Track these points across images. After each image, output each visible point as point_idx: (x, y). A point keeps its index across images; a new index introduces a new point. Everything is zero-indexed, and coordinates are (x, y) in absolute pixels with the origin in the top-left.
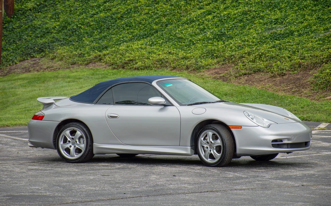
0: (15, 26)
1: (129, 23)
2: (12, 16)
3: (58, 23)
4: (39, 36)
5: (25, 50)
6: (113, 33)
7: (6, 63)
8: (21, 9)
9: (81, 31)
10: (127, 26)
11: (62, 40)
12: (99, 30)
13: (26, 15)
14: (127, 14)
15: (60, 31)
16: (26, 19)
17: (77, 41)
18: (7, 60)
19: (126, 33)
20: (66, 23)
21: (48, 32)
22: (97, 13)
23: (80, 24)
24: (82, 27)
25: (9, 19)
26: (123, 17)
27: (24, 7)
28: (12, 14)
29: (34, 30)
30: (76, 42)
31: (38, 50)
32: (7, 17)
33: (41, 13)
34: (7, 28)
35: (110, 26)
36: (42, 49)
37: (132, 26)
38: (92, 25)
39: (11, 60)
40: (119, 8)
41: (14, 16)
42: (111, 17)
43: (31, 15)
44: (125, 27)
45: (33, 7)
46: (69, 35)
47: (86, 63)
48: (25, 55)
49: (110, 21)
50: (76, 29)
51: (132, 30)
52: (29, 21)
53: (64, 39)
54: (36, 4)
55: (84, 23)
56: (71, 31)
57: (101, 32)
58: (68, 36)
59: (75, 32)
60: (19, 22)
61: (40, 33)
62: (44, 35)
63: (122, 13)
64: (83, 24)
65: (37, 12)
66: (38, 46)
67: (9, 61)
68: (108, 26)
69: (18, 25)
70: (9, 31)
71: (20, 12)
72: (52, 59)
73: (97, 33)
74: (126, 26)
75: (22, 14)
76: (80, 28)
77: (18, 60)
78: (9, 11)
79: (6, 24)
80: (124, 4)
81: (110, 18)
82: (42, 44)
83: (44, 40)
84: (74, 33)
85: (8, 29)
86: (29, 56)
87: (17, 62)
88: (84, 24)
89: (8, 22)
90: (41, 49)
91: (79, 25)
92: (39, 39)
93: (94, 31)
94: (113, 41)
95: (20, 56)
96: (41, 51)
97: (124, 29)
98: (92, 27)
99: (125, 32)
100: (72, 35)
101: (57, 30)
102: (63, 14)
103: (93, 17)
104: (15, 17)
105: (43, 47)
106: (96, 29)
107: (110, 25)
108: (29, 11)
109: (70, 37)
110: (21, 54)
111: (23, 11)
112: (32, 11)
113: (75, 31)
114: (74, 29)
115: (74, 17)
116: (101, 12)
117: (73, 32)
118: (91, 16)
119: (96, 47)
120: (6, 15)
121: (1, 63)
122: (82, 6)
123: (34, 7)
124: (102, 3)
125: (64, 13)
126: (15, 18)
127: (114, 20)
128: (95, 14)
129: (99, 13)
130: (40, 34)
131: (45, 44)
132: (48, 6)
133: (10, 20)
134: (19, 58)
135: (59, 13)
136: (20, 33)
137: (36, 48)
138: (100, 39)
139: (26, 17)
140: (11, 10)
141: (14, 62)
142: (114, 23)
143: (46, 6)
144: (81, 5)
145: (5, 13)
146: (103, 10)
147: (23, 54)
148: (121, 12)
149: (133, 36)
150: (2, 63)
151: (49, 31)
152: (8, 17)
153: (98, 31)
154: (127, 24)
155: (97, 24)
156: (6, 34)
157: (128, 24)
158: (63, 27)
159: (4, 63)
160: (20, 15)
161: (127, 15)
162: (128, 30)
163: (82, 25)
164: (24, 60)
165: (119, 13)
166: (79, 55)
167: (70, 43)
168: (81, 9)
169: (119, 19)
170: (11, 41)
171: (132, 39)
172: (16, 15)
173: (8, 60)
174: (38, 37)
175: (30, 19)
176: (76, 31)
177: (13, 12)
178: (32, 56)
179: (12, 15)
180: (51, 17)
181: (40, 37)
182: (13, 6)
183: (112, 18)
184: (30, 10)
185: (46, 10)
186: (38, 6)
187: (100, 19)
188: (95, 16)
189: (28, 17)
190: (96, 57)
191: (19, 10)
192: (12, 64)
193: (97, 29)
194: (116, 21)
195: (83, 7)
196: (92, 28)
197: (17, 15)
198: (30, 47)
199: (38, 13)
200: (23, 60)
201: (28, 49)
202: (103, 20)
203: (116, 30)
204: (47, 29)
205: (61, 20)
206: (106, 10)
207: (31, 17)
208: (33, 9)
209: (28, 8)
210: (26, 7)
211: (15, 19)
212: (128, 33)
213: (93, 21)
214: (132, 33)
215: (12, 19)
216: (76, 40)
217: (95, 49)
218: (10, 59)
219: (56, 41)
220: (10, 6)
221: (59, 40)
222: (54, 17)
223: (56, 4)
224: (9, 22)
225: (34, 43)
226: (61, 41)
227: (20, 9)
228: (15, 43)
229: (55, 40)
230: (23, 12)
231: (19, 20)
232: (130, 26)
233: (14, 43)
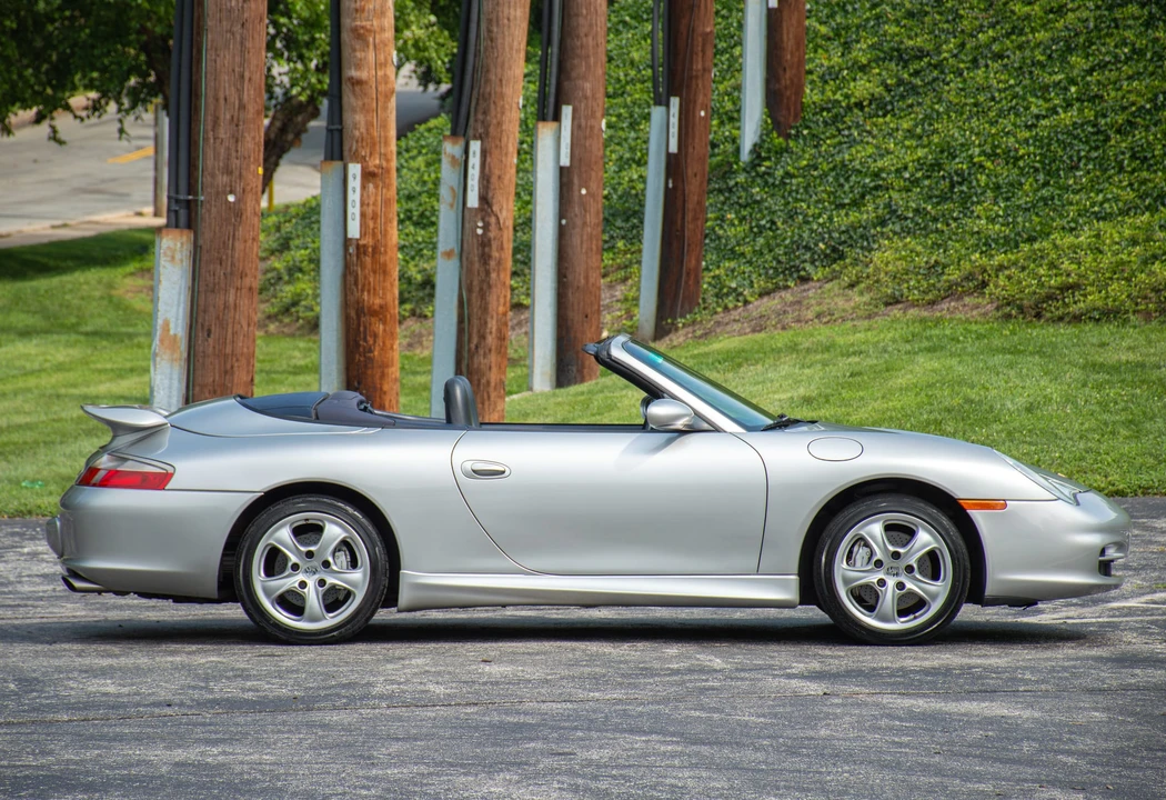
0: (795, 168)
1: (1145, 145)
2: (793, 132)
3: (920, 153)
4: (847, 201)
5: (785, 254)
6: (1079, 187)
7: (715, 299)
8: (830, 106)
9: (978, 181)
10: (1134, 157)
11: (911, 215)
12: (1041, 177)
13: (841, 127)
14: (1149, 111)
15: (915, 182)
16: (836, 140)
17: (955, 219)
18: (721, 289)
19: (1125, 183)
20: (942, 152)
21: (877, 188)
22: (1054, 111)
23: (983, 153)
24: (989, 164)
25: (780, 144)
26: (1135, 123)
27: (842, 95)
28: (793, 124)
29: (842, 180)
30: (951, 222)
31: (828, 251)
32: (775, 135)
33: (894, 115)
34: (768, 174)
35: (1083, 161)
36: (841, 248)
37: (1154, 156)
38: (1022, 157)
39: (735, 290)
40: (1129, 92)
41: (798, 132)
42: (1094, 126)
43: (858, 126)
44: (1126, 162)
45: (869, 97)
46: (937, 197)
47: (930, 297)
48: (783, 272)
49: (1087, 142)
50: (967, 172)
51: (1145, 174)
52: (845, 146)
53: (917, 211)
54: (883, 83)
55: (998, 151)
56: (947, 180)
57: (1046, 184)
58: (935, 200)
59: (961, 184)
60: (813, 151)
61: (852, 192)
62: (863, 196)
63: (1134, 109)
64: (992, 156)
65: (880, 113)
66: (831, 237)
67: (727, 295)
68: (1075, 159)
69: (805, 163)
70: (773, 184)
71: (825, 114)
72: (852, 286)
73: (1031, 185)
74: (1131, 157)
75: (829, 121)
76: (981, 170)
77: (756, 291)
78: (784, 112)
79: (769, 159)
80: (1152, 74)
81: (1090, 129)
82: (843, 232)
83: (854, 216)
84: (956, 190)
85: (771, 180)
86: (795, 275)
87: (749, 298)
88: (996, 155)
89: (776, 153)
90: (839, 251)
91: (976, 160)
92: (843, 212)
93: (1023, 180)
94: (1068, 215)
95: (767, 273)
96: (836, 256)
97: (1121, 169)
98: (1021, 163)
99: (1120, 182)
100: (949, 195)
101: (909, 179)
102: (949, 117)
103: (1036, 126)
104: (805, 132)
105: (845, 242)
106: (1032, 170)
107: (1083, 154)
108: (856, 111)
109: (938, 203)
110: (771, 267)
111: (835, 111)
112: (866, 109)
113: (960, 180)
114: (958, 175)
115: (976, 130)
116: (1067, 106)
117: (952, 186)
118: (1030, 123)
119: (993, 240)
120: (770, 127)
121: (700, 301)
122: (1018, 85)
123: (876, 95)
124: (1082, 74)
125: (953, 115)
126: (804, 138)
127: (1101, 138)
128: (1044, 117)
129: (1060, 110)
130: (851, 195)
131: (855, 229)
132: (921, 90)
133: (784, 145)
134: (760, 283)
135: (938, 113)
136: (801, 190)
137: (822, 246)
138: (1028, 210)
139: (839, 131)
140: (789, 109)
141: (741, 298)
142: (1097, 148)
143: (914, 90)
144: (1012, 82)
145: (769, 121)
146: (1078, 99)
147: (775, 269)
148: (1133, 104)
149: (1141, 197)
150: (704, 299)
151: (881, 182)
152: (779, 136)
153: (1037, 181)
154: (1136, 149)
155: (1040, 154)
156: (758, 198)
157: (1138, 152)
158: (931, 165)
159: (711, 300)
160: (822, 125)
161: (1148, 117)
162: (1134, 171)
163: (988, 156)
164: (777, 288)
165: (1124, 109)
166: (929, 268)
167: (932, 226)
168: (1009, 98)
169: (1119, 131)
170: (763, 222)
171: (1130, 209)
172: (808, 127)
173: (725, 290)
174: (842, 206)
175: (852, 138)
176: (964, 180)
177: (796, 116)
178: (803, 273)
179: (791, 128)
180: (909, 131)
181: (849, 204)
182: (799, 92)
183: (1095, 129)
184: (860, 105)
185: (911, 106)
186: (889, 91)
187: (1052, 134)
188: (1043, 122)
189: (846, 132)
190: (969, 277)
191: (823, 109)
192: (731, 305)
193: (1036, 170)
194: (1108, 139)
195: (1017, 89)
196: (1019, 167)
197: (812, 125)
198: (804, 243)
199: (884, 116)
200: (774, 291)
201: (798, 249)
202: (1065, 136)
203: (1092, 175)
204: (876, 175)
205: (936, 139)
206: (1089, 101)
207: (856, 134)
208: (870, 104)
209: (853, 100)
210: (847, 96)
211: (801, 141)
212: (1131, 185)
213: (1031, 141)
214: (1144, 182)
215: (791, 144)
216: (955, 215)
217: (990, 246)
218: (730, 288)
219: (890, 219)
220: (788, 93)
221: (898, 217)
222: (919, 130)
223: (948, 79)
224: (781, 152)
225: (820, 230)
226: (906, 219)
227: (825, 106)
228: (774, 227)
229: (888, 217)
230: (836, 116)
231: (815, 147)
232: (1145, 158)
233: (770, 229)
